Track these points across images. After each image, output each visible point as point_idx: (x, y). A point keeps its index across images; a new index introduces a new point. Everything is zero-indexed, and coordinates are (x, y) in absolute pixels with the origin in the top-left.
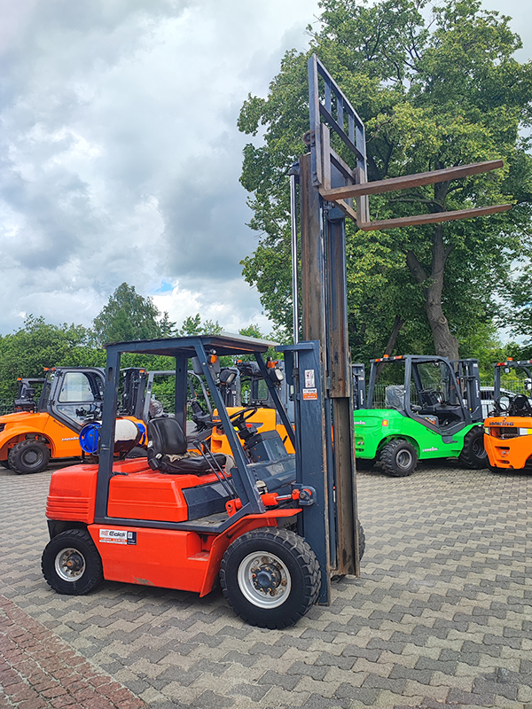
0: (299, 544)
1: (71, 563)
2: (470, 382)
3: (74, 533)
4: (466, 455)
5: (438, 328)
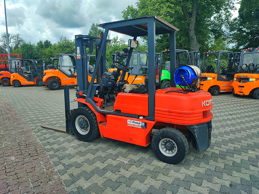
2: (196, 60)
5: (192, 39)
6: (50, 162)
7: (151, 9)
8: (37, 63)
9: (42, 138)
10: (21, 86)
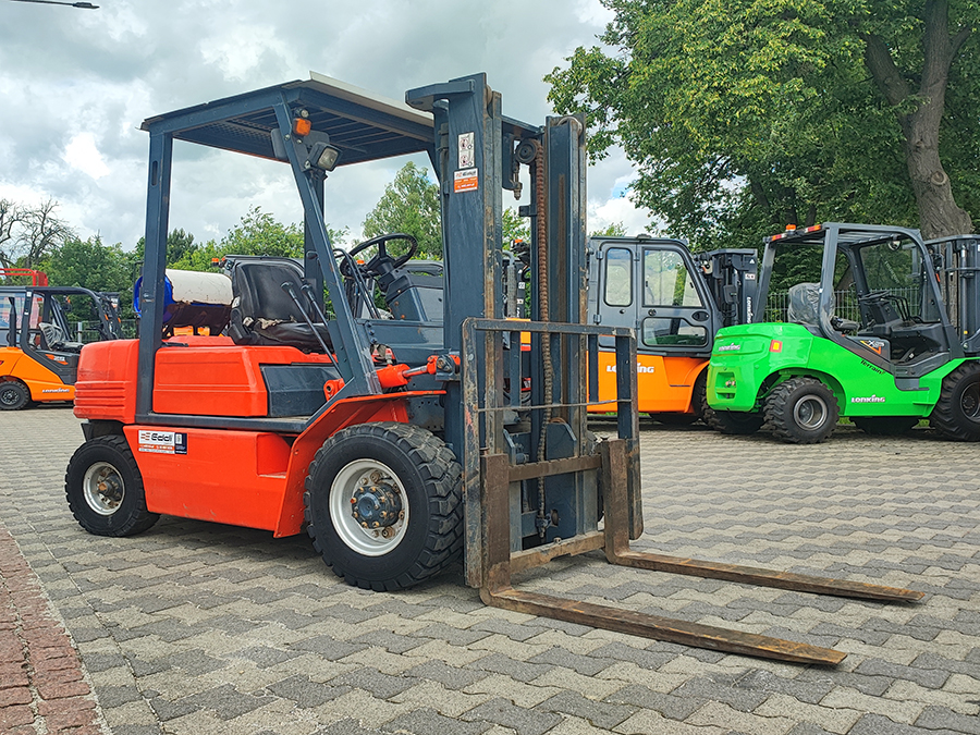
0: (428, 446)
1: (106, 486)
2: (969, 280)
3: (115, 442)
4: (946, 414)
5: (929, 193)
6: (99, 726)
7: (696, 53)
8: (115, 305)
9: (78, 602)
10: (33, 405)
